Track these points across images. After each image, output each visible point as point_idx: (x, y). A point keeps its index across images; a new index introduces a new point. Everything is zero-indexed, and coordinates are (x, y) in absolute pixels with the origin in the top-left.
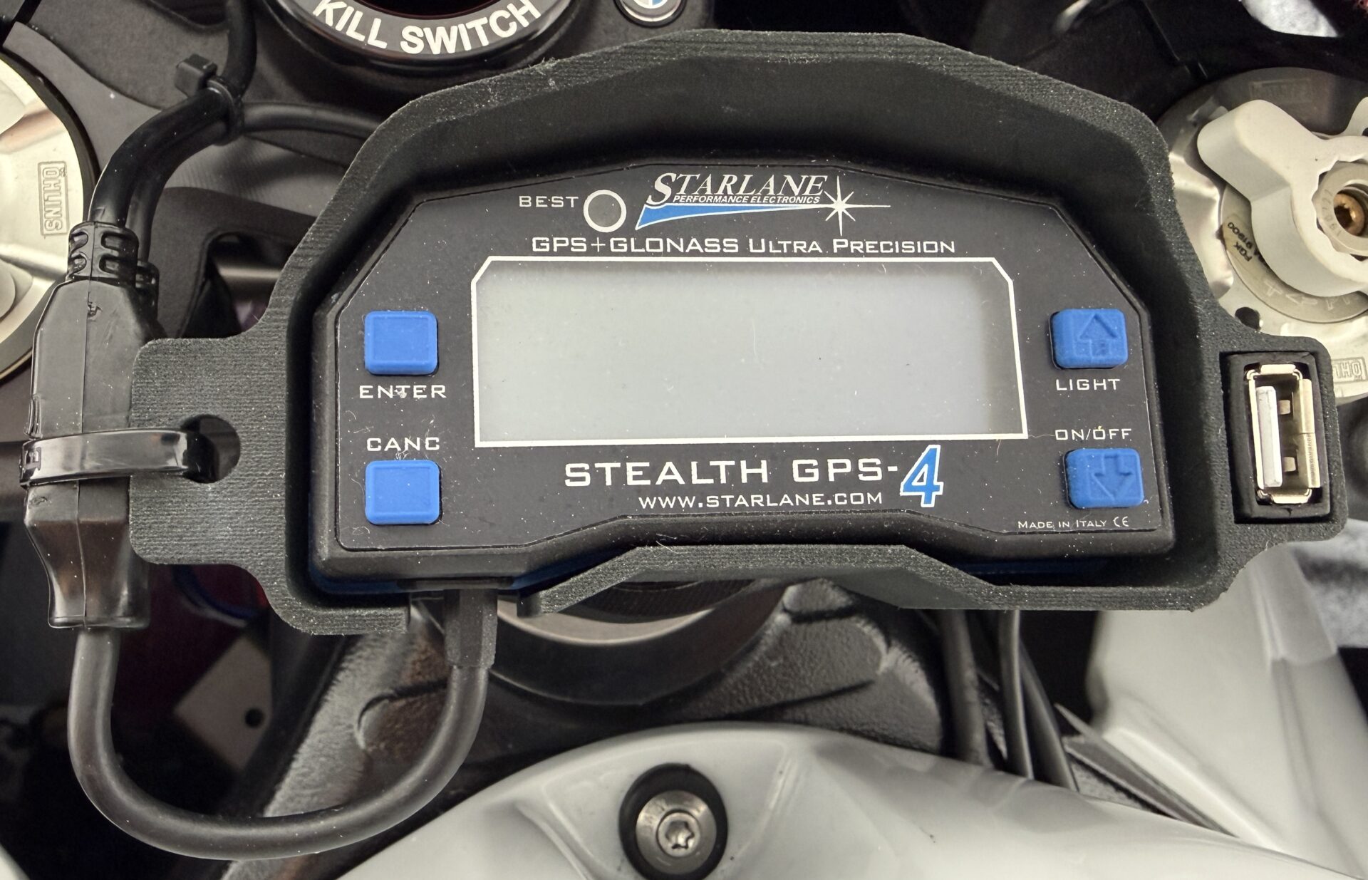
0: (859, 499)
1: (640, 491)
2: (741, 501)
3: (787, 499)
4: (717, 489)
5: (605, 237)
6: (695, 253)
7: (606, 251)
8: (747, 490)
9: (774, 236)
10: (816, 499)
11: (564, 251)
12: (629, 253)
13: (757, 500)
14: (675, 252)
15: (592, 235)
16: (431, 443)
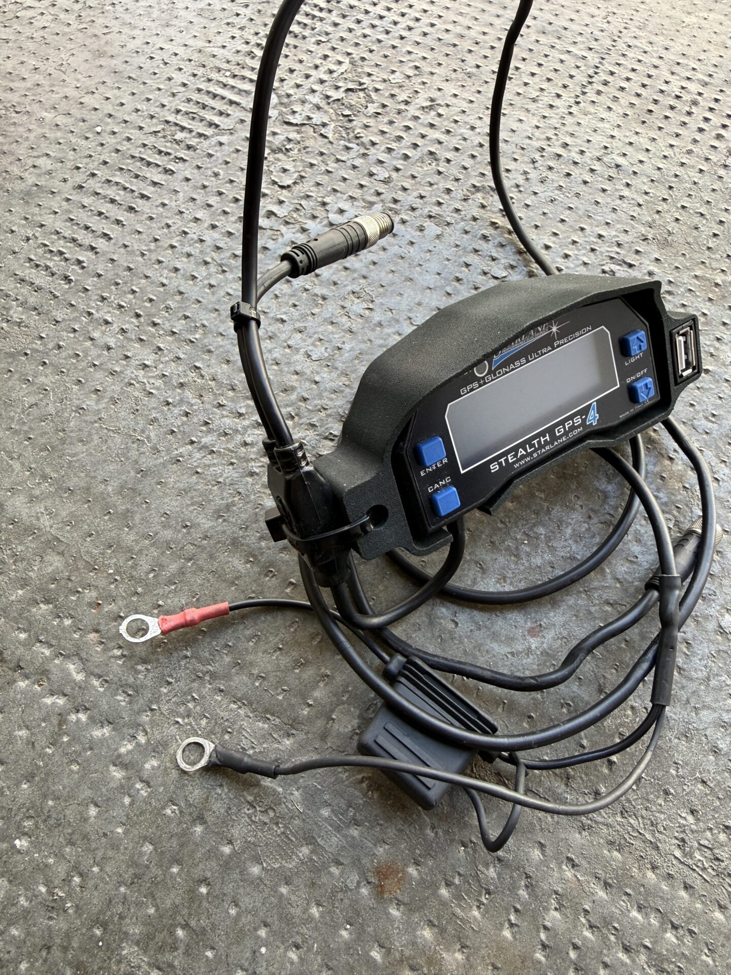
0: (575, 432)
1: (514, 463)
2: (543, 450)
3: (556, 443)
4: (536, 450)
5: (483, 378)
6: (513, 369)
7: (485, 383)
8: (544, 447)
9: (536, 352)
10: (564, 439)
11: (472, 390)
12: (492, 380)
13: (547, 448)
14: (507, 373)
15: (478, 379)
16: (448, 480)
